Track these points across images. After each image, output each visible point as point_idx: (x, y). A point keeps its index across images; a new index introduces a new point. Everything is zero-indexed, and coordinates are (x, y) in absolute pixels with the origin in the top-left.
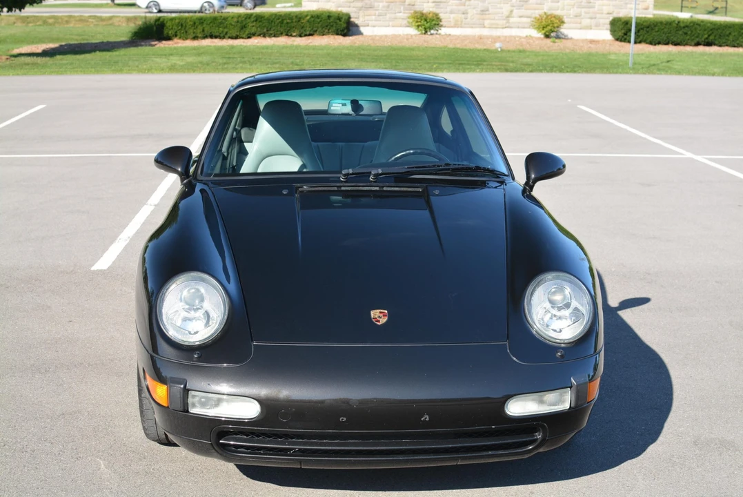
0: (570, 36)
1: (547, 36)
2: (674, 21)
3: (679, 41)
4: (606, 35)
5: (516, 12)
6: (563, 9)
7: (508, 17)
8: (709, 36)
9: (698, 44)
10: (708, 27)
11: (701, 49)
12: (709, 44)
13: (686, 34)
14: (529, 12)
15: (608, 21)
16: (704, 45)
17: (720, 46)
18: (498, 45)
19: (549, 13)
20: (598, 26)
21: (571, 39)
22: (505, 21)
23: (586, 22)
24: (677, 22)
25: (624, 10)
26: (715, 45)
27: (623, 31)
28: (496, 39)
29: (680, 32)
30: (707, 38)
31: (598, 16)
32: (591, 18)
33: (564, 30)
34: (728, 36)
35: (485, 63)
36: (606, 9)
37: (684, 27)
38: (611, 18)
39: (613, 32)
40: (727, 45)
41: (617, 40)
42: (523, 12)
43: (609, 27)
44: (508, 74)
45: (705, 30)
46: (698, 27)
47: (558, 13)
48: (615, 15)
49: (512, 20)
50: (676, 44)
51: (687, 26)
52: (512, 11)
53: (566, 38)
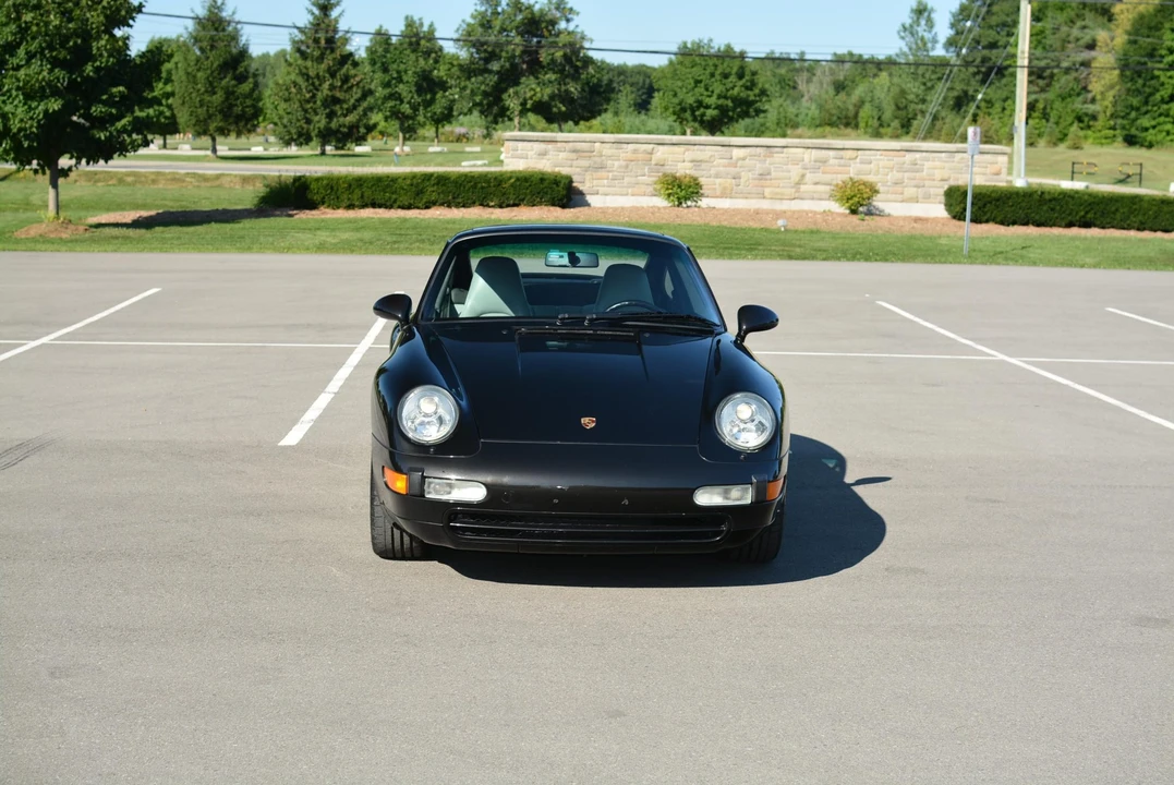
0: (887, 211)
1: (854, 212)
2: (1036, 192)
3: (1043, 219)
4: (939, 211)
5: (809, 177)
6: (877, 173)
7: (798, 183)
8: (1087, 213)
9: (1070, 225)
10: (1086, 201)
11: (1075, 231)
12: (1086, 225)
13: (1052, 209)
14: (827, 178)
15: (942, 191)
16: (1080, 226)
17: (1103, 228)
18: (780, 223)
19: (856, 178)
20: (927, 198)
21: (889, 215)
22: (793, 190)
23: (910, 192)
24: (1040, 193)
25: (964, 176)
26: (1095, 226)
27: (962, 205)
28: (778, 215)
29: (1045, 208)
30: (1084, 217)
31: (927, 183)
32: (917, 187)
33: (879, 202)
34: (1114, 213)
35: (760, 247)
36: (938, 174)
37: (1050, 200)
38: (946, 187)
39: (949, 206)
40: (1113, 227)
41: (954, 217)
42: (819, 176)
43: (943, 199)
44: (794, 262)
45: (1081, 205)
46: (1070, 200)
47: (871, 178)
48: (953, 183)
49: (803, 188)
50: (1039, 225)
51: (1054, 199)
52: (803, 176)
53: (881, 214)
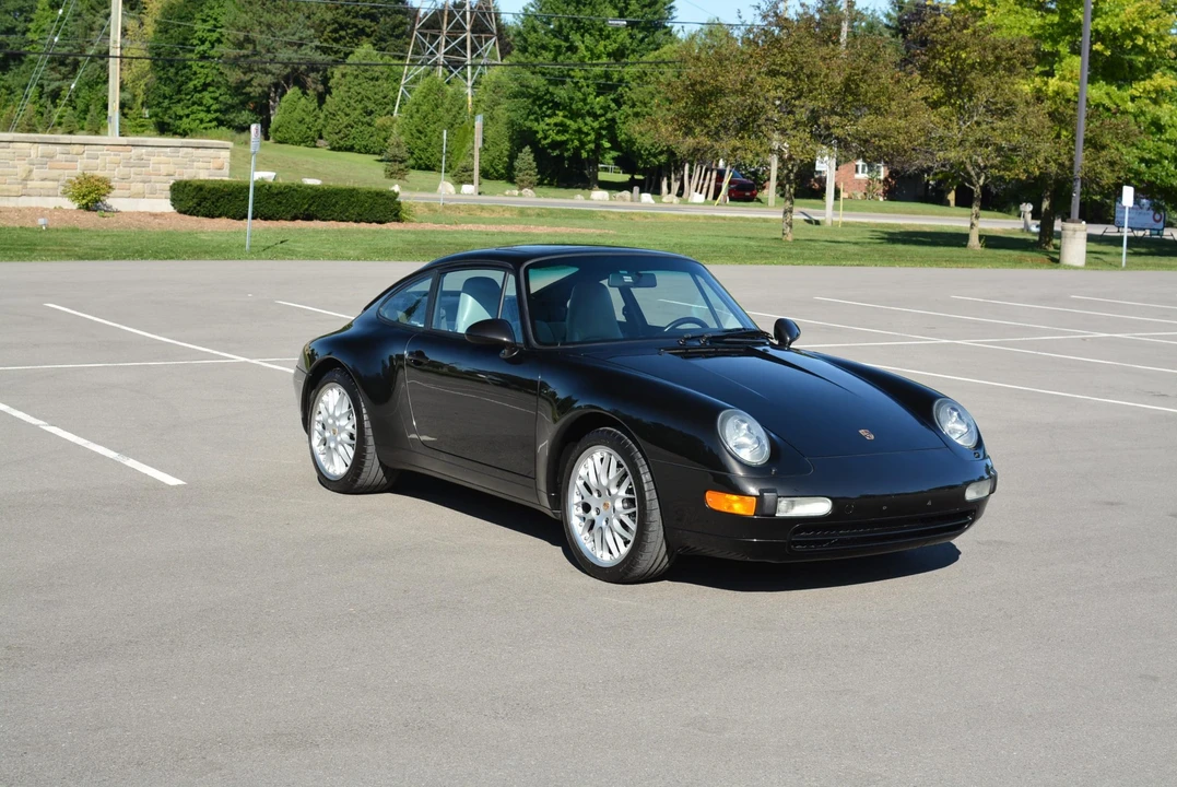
0: (115, 207)
1: (87, 208)
2: (263, 186)
3: (270, 214)
4: (165, 206)
5: (36, 173)
6: (104, 168)
7: (25, 180)
8: (310, 206)
9: (294, 218)
10: (309, 194)
11: (300, 224)
12: (309, 218)
13: (280, 203)
14: (55, 173)
15: (167, 186)
16: (303, 219)
17: (324, 220)
18: (41, 221)
19: (88, 173)
20: (153, 193)
21: (117, 212)
22: (20, 186)
23: (138, 187)
24: (267, 187)
25: (189, 171)
26: (317, 218)
27: (195, 200)
28: (41, 212)
29: (273, 202)
30: (307, 210)
31: (153, 178)
32: (144, 182)
33: (112, 201)
34: (334, 205)
35: (39, 248)
36: (164, 169)
37: (277, 194)
38: (172, 182)
39: (174, 201)
40: (333, 219)
41: (180, 212)
42: (46, 172)
43: (169, 194)
44: (81, 262)
45: (304, 198)
46: (295, 193)
47: (99, 173)
48: (178, 177)
49: (30, 184)
50: (266, 219)
51: (281, 193)
52: (30, 171)
53: (109, 210)
